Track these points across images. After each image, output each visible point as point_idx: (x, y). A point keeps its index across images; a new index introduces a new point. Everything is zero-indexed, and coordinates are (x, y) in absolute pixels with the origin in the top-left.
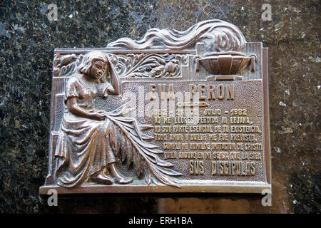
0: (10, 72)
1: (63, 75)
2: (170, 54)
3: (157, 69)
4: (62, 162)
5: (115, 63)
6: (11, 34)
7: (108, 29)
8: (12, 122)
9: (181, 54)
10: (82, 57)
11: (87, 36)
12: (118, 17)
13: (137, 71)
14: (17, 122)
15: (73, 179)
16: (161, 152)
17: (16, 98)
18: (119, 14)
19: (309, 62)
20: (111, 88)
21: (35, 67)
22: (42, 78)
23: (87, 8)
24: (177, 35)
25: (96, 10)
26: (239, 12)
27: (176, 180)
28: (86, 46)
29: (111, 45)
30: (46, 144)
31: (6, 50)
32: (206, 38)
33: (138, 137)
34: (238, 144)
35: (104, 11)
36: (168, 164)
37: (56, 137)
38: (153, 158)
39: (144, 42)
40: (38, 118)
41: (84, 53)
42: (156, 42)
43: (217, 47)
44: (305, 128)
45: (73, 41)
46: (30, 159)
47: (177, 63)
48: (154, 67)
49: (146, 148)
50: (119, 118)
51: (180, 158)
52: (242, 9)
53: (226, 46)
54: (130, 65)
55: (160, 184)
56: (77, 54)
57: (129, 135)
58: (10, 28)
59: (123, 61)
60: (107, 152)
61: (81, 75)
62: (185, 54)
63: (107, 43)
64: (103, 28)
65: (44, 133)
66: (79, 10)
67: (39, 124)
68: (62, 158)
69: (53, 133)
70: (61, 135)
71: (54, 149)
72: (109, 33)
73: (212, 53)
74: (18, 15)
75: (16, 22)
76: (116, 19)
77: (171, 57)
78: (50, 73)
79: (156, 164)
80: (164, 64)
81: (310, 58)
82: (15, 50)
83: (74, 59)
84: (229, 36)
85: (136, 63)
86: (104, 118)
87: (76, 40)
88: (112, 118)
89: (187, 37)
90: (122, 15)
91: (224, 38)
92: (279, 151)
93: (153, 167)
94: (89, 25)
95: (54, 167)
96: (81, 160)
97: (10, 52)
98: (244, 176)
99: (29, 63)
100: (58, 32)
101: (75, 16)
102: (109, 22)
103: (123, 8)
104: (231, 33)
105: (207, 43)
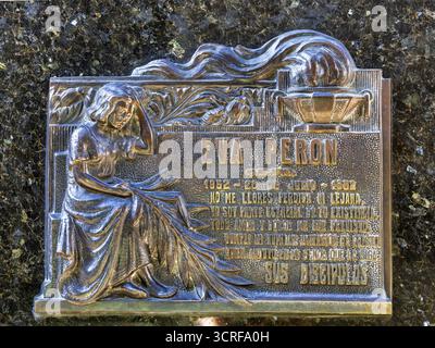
1: (65, 121)
3: (215, 112)
4: (68, 264)
7: (134, 43)
9: (252, 88)
11: (101, 56)
12: (150, 24)
13: (181, 116)
15: (85, 289)
16: (220, 247)
18: (150, 19)
20: (141, 144)
21: (19, 106)
22: (31, 125)
24: (247, 55)
26: (345, 17)
27: (244, 291)
28: (99, 73)
29: (137, 72)
30: (40, 230)
32: (293, 62)
33: (184, 224)
34: (342, 236)
35: (128, 14)
36: (232, 267)
38: (209, 258)
39: (191, 67)
40: (27, 188)
41: (97, 86)
45: (78, 64)
47: (246, 102)
48: (210, 109)
49: (197, 242)
50: (155, 193)
52: (350, 13)
54: (171, 106)
55: (220, 298)
57: (171, 222)
61: (93, 123)
63: (133, 67)
64: (125, 43)
65: (37, 214)
66: (87, 13)
68: (69, 256)
69: (51, 216)
72: (136, 50)
73: (302, 88)
76: (145, 28)
78: (43, 117)
79: (212, 267)
80: (224, 104)
84: (329, 60)
85: (179, 102)
86: (132, 194)
87: (83, 62)
90: (156, 19)
91: (321, 63)
93: (209, 272)
94: (103, 36)
96: (97, 260)
98: (350, 285)
100: (54, 48)
101: (81, 23)
102: (136, 31)
103: (157, 9)
104: (333, 54)
105: (295, 70)
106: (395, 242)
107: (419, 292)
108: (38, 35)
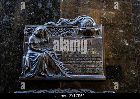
0: (9, 34)
1: (28, 35)
2: (68, 28)
3: (63, 33)
4: (27, 68)
5: (47, 31)
6: (9, 20)
7: (45, 18)
8: (9, 53)
9: (72, 28)
10: (35, 29)
11: (37, 21)
12: (49, 14)
13: (56, 34)
14: (11, 53)
15: (31, 75)
16: (65, 64)
17: (11, 44)
18: (49, 13)
19: (118, 31)
20: (46, 40)
21: (18, 32)
22: (20, 36)
23: (37, 11)
24: (71, 21)
25: (41, 12)
27: (70, 75)
28: (36, 25)
29: (46, 24)
30: (21, 61)
31: (7, 26)
32: (81, 22)
33: (56, 59)
34: (94, 61)
35: (44, 12)
36: (67, 69)
37: (25, 59)
38: (62, 67)
39: (58, 23)
40: (19, 51)
41: (36, 27)
42: (63, 23)
43: (86, 25)
44: (117, 55)
45: (32, 23)
46: (15, 66)
47: (71, 31)
48: (62, 32)
49: (59, 63)
50: (49, 52)
51: (72, 67)
52: (94, 12)
53: (89, 25)
54: (53, 32)
55: (64, 77)
56: (33, 27)
57: (52, 58)
58: (9, 18)
59: (50, 30)
60: (44, 65)
61: (35, 35)
62: (74, 28)
63: (45, 23)
64: (43, 18)
65: (21, 57)
66: (34, 12)
67: (19, 53)
68: (27, 67)
69: (24, 57)
70: (27, 58)
71: (24, 63)
72: (45, 20)
73: (84, 28)
74: (12, 13)
75: (11, 16)
77: (68, 29)
78: (23, 35)
79: (63, 69)
80: (66, 31)
81: (119, 30)
82: (11, 26)
83: (32, 29)
84: (90, 21)
85: (55, 31)
86: (43, 52)
88: (46, 52)
89: (74, 22)
91: (88, 22)
92: (108, 64)
93: (62, 70)
94: (38, 17)
95: (24, 70)
96: (34, 67)
97: (9, 27)
98: (95, 73)
99: (16, 31)
100: (26, 19)
101: (33, 14)
102: (46, 16)
103: (50, 11)
104: (91, 20)
105: (82, 24)
106: (106, 63)
107: (112, 75)
108: (23, 17)
